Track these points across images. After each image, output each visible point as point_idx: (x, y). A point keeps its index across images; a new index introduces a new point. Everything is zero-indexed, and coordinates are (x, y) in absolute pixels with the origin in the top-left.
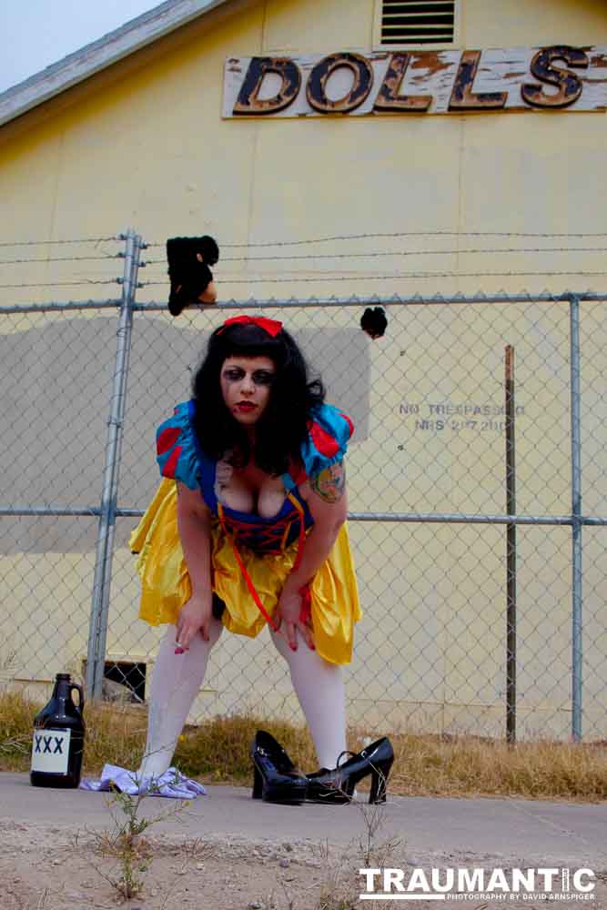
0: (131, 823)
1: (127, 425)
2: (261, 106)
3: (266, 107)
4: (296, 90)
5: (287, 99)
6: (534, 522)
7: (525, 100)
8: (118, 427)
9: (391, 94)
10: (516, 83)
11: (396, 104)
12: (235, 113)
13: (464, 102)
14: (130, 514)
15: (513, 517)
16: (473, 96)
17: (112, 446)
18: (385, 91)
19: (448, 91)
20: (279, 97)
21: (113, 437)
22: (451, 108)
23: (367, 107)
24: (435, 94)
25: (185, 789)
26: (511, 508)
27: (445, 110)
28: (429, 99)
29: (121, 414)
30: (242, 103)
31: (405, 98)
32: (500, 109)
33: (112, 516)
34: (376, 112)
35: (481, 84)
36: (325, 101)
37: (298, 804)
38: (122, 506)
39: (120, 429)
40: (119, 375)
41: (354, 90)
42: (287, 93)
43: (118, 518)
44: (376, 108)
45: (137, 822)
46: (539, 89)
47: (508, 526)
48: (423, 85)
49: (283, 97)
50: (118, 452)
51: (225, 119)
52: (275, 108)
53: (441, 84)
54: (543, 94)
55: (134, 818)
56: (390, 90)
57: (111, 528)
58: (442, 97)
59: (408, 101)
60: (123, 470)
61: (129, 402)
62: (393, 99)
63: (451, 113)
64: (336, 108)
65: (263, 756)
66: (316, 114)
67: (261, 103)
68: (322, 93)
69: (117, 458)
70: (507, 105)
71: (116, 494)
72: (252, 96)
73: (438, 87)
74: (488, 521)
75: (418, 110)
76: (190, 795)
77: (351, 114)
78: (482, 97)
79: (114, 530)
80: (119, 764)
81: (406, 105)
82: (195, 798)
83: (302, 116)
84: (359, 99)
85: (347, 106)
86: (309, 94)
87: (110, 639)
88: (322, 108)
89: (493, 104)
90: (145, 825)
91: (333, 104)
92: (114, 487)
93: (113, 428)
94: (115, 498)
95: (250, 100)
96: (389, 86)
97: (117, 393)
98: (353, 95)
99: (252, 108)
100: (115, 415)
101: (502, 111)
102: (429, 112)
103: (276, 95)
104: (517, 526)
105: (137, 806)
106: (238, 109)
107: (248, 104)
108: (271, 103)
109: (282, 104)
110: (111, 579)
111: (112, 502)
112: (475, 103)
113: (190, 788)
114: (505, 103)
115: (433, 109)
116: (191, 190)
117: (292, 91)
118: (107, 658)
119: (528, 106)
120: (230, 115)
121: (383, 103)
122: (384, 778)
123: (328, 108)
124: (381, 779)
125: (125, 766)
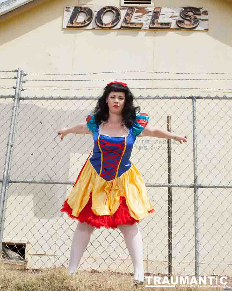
2: (78, 25)
3: (80, 25)
4: (91, 19)
5: (88, 22)
6: (179, 186)
7: (178, 26)
8: (11, 146)
9: (128, 22)
10: (174, 19)
11: (129, 25)
12: (68, 27)
13: (156, 26)
14: (15, 182)
15: (170, 184)
16: (158, 24)
18: (125, 21)
19: (149, 21)
20: (84, 21)
22: (150, 28)
23: (118, 26)
24: (144, 23)
26: (169, 181)
27: (148, 29)
28: (142, 24)
29: (13, 141)
30: (71, 23)
31: (132, 24)
32: (169, 29)
34: (122, 29)
35: (161, 19)
36: (102, 24)
41: (114, 20)
42: (88, 20)
44: (122, 27)
46: (183, 22)
47: (169, 188)
48: (140, 19)
49: (86, 22)
51: (63, 29)
52: (83, 26)
53: (147, 19)
54: (185, 24)
56: (127, 20)
58: (147, 24)
59: (134, 25)
62: (128, 24)
63: (150, 29)
64: (107, 26)
66: (99, 28)
67: (78, 23)
68: (101, 20)
69: (11, 159)
70: (172, 27)
72: (74, 21)
73: (145, 20)
74: (160, 186)
75: (137, 28)
77: (112, 29)
78: (162, 24)
81: (133, 26)
83: (94, 29)
84: (115, 23)
85: (110, 26)
86: (96, 21)
88: (101, 26)
89: (166, 27)
91: (106, 25)
95: (73, 22)
96: (127, 19)
97: (12, 132)
98: (113, 22)
99: (74, 25)
101: (170, 29)
102: (142, 29)
103: (83, 21)
104: (172, 188)
106: (68, 25)
107: (73, 23)
108: (82, 24)
109: (86, 24)
112: (159, 26)
114: (170, 26)
115: (143, 28)
116: (49, 55)
117: (90, 19)
119: (179, 28)
120: (65, 27)
121: (124, 25)
123: (104, 26)
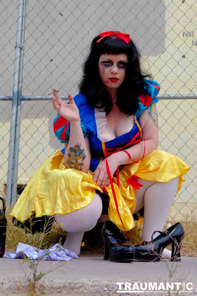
0: (34, 274)
1: (26, 48)
8: (21, 49)
14: (29, 99)
17: (18, 60)
21: (18, 55)
25: (65, 255)
29: (23, 42)
33: (19, 100)
37: (129, 262)
38: (24, 94)
39: (22, 50)
40: (20, 19)
43: (23, 102)
45: (38, 274)
50: (21, 63)
55: (35, 272)
57: (19, 107)
60: (24, 73)
61: (27, 34)
65: (109, 235)
69: (21, 67)
71: (21, 87)
76: (68, 259)
79: (21, 109)
80: (27, 242)
82: (70, 260)
87: (20, 171)
90: (42, 275)
92: (20, 83)
93: (18, 49)
94: (21, 90)
97: (20, 29)
100: (19, 43)
105: (37, 265)
110: (20, 136)
111: (19, 93)
113: (68, 255)
118: (19, 182)
122: (177, 244)
124: (176, 244)
125: (30, 244)
